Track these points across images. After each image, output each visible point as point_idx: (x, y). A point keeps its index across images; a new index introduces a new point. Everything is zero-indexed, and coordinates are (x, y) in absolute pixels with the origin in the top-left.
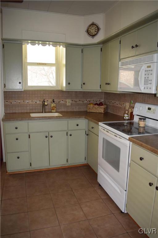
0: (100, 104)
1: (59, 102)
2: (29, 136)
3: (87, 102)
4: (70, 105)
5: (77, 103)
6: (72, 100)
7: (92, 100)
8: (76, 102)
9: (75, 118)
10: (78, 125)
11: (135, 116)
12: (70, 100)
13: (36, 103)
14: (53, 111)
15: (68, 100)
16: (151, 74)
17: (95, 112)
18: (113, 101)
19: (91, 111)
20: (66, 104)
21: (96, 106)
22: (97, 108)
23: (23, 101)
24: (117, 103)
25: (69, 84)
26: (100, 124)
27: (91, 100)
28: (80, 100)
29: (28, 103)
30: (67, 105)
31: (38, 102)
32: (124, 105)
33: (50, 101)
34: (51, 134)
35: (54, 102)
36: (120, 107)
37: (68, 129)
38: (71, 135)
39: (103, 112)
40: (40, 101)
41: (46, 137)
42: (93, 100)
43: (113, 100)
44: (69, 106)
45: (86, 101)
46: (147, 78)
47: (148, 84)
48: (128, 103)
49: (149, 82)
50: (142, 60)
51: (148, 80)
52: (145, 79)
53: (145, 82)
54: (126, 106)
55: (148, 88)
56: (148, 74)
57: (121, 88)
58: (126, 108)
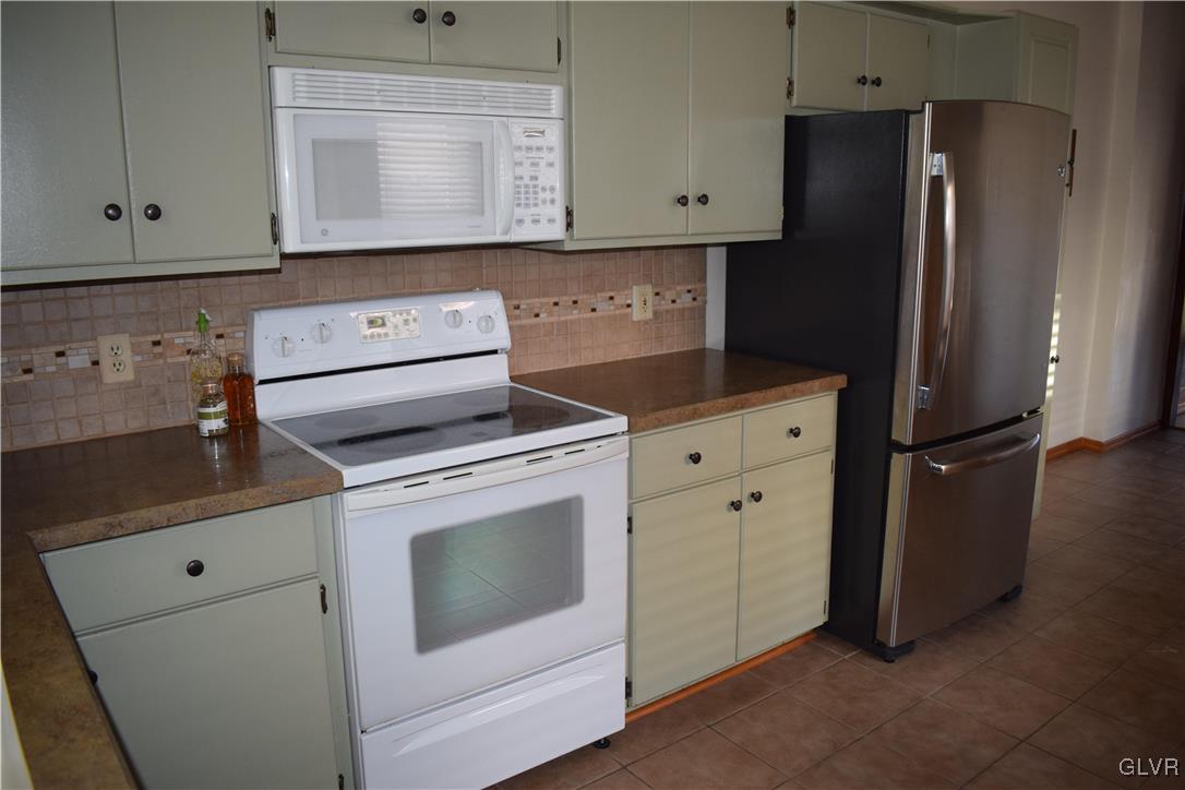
11: (259, 389)
16: (548, 164)
46: (527, 180)
47: (536, 205)
48: (127, 335)
49: (542, 195)
50: (485, 97)
51: (535, 186)
52: (517, 183)
53: (522, 196)
54: (96, 363)
55: (538, 221)
56: (533, 164)
57: (325, 232)
58: (110, 376)
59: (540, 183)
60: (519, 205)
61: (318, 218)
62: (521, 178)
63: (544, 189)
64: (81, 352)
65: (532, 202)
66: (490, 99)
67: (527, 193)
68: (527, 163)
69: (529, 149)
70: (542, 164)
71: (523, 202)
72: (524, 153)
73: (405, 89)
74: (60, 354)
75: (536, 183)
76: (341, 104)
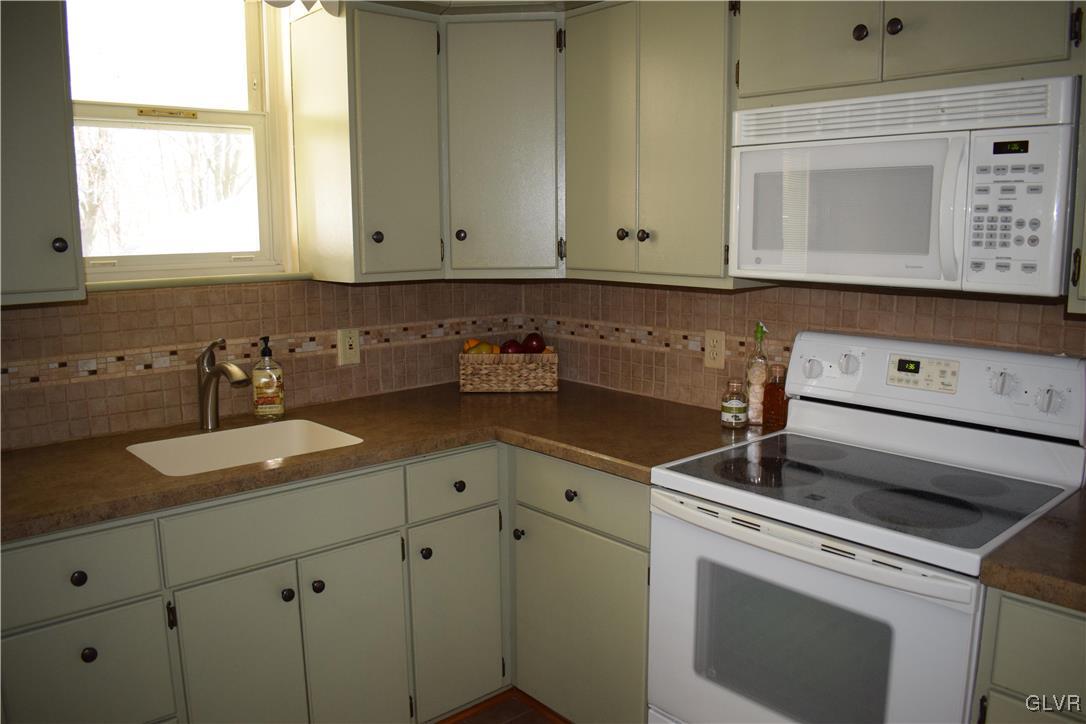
0: (532, 345)
1: (292, 351)
2: (171, 611)
3: (447, 334)
4: (357, 360)
5: (394, 344)
6: (367, 333)
7: (469, 320)
8: (387, 340)
9: (448, 445)
10: (460, 486)
11: (792, 403)
12: (355, 332)
13: (148, 367)
14: (265, 410)
15: (340, 336)
16: (1034, 190)
17: (508, 388)
18: (597, 324)
19: (485, 387)
20: (334, 357)
21: (515, 358)
22: (516, 367)
23: (62, 365)
24: (634, 335)
25: (378, 237)
26: (660, 474)
27: (463, 320)
28: (405, 329)
29: (93, 372)
30: (340, 362)
31: (162, 363)
32: (693, 345)
33: (239, 351)
34: (311, 570)
35: (267, 352)
36: (663, 354)
37: (407, 521)
38: (427, 554)
39: (555, 389)
40: (173, 353)
41: (288, 595)
42: (474, 323)
43: (597, 319)
44: (347, 370)
45: (440, 332)
46: (993, 212)
47: (1004, 245)
48: (724, 333)
49: (1015, 232)
50: (943, 110)
51: (1006, 220)
52: (981, 214)
53: (985, 231)
54: (703, 349)
55: (1006, 267)
56: (1005, 190)
57: (758, 261)
58: (708, 362)
59: (1015, 216)
60: (977, 244)
61: (755, 247)
62: (985, 209)
63: (1020, 224)
64: (696, 338)
65: (998, 240)
66: (951, 111)
67: (992, 228)
68: (995, 189)
69: (1001, 170)
70: (1021, 188)
71: (984, 240)
72: (992, 174)
73: (848, 114)
74: (685, 337)
75: (1007, 214)
76: (785, 138)
